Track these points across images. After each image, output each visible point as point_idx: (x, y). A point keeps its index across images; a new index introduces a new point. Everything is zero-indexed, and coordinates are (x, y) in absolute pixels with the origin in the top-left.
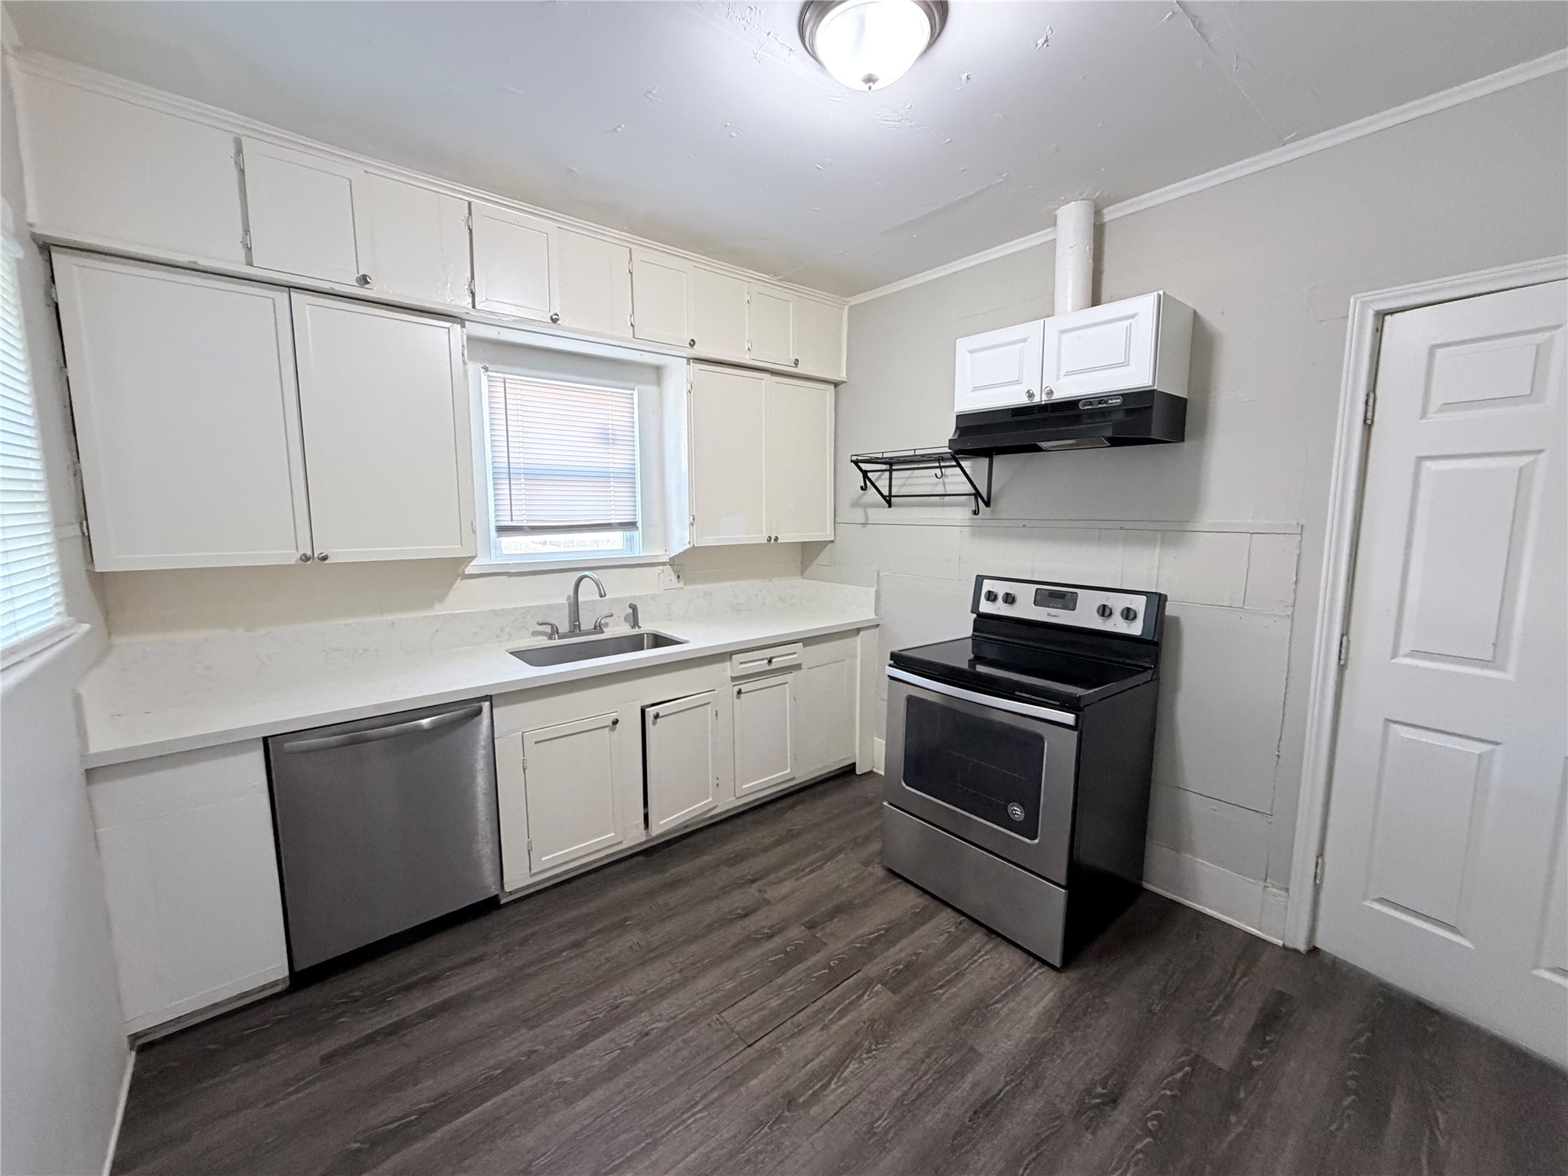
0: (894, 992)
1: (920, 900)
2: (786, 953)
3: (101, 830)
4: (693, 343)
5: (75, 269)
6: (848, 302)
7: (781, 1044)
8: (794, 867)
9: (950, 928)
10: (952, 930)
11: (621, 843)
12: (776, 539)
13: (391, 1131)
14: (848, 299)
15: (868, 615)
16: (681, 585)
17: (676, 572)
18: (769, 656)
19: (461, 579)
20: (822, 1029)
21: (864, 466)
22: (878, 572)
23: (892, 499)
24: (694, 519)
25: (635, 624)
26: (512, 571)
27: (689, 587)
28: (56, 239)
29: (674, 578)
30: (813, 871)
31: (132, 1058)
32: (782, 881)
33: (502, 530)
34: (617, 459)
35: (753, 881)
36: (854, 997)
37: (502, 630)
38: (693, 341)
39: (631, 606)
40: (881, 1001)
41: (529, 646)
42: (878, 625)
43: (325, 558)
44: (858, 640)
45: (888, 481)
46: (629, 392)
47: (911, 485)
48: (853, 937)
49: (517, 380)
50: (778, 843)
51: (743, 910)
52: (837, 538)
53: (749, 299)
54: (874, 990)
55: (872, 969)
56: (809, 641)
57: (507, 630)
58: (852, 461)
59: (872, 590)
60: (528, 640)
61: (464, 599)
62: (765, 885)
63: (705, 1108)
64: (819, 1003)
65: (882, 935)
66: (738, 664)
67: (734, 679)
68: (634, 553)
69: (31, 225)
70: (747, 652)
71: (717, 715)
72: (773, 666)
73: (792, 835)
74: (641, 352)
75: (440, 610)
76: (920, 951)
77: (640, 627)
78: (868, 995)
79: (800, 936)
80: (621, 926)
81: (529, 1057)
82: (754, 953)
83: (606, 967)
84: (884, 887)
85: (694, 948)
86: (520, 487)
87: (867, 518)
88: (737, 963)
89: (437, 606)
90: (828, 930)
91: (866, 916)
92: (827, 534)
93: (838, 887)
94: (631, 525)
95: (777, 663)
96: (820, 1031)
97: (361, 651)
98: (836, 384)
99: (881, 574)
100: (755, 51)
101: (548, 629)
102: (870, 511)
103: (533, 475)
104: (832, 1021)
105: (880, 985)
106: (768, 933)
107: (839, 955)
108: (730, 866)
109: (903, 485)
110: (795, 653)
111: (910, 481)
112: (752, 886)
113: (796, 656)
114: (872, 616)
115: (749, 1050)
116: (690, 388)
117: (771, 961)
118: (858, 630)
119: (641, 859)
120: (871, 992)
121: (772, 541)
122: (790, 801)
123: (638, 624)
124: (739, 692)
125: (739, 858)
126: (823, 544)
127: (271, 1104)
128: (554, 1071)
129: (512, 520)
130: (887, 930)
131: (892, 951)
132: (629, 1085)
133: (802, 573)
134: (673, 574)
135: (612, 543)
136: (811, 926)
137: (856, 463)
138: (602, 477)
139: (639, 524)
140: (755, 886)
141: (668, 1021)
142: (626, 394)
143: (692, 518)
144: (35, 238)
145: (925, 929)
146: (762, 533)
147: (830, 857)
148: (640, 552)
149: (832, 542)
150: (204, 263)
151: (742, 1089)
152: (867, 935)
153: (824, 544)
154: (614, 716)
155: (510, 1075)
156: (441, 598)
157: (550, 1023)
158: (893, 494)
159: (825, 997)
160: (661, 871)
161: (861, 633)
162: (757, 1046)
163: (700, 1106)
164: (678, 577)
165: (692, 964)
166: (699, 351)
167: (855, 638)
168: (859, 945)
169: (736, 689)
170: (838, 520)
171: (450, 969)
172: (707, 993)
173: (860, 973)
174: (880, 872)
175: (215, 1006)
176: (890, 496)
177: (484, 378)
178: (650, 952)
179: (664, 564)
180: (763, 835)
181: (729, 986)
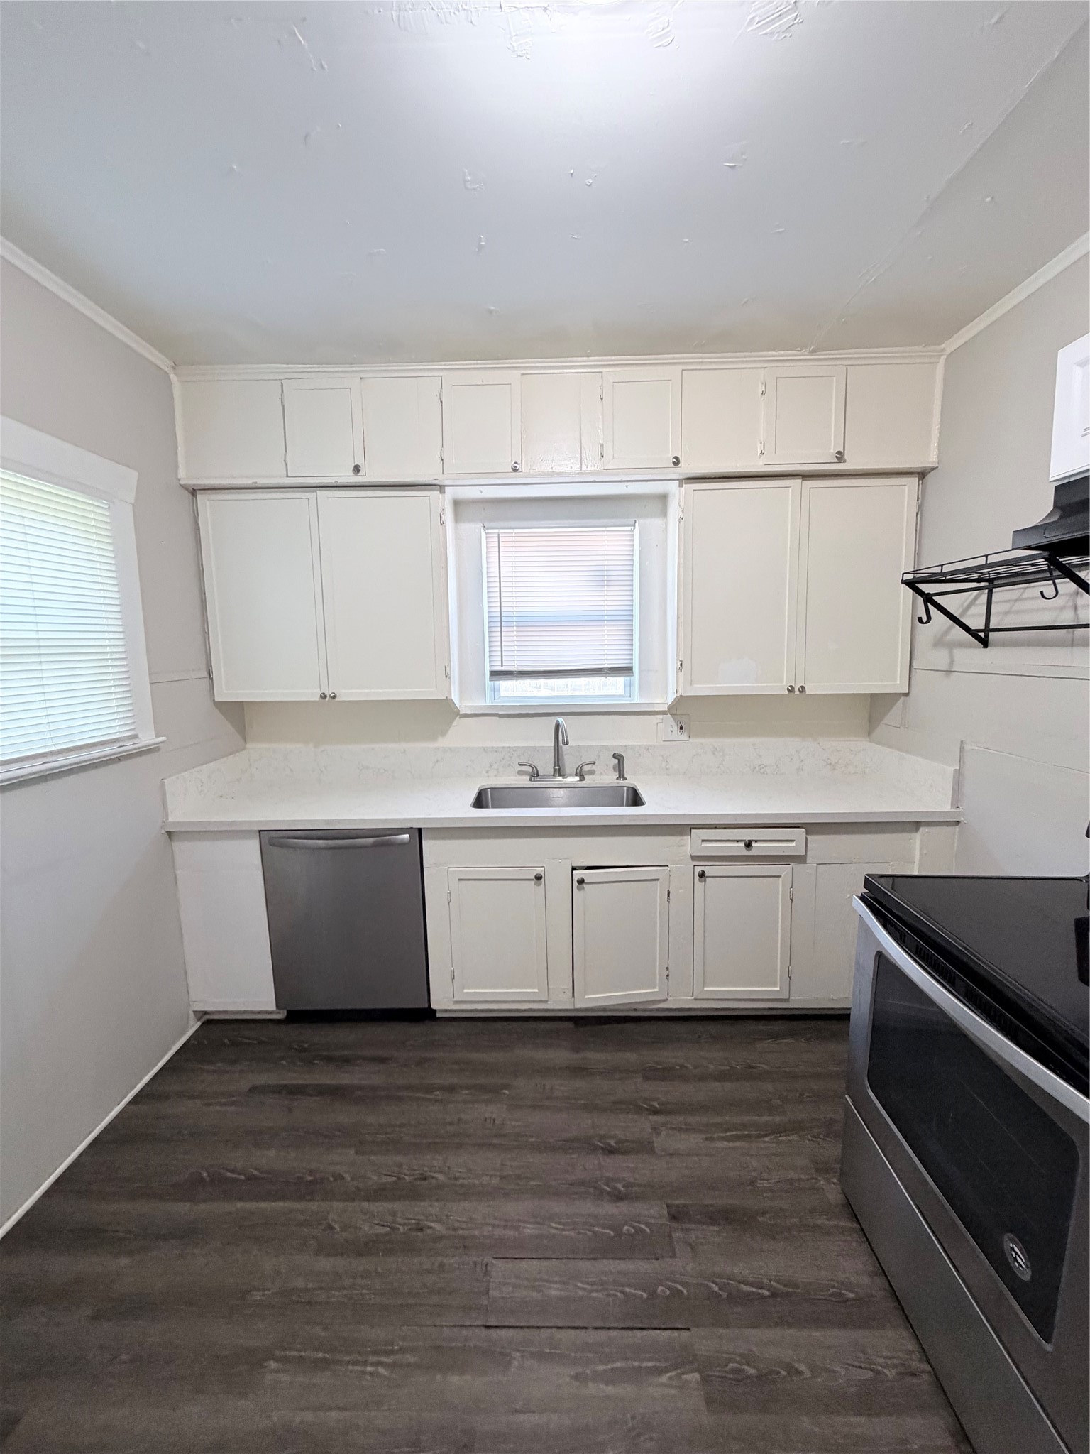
0: (709, 1401)
1: (866, 1280)
2: (619, 1233)
3: (178, 872)
4: (677, 462)
5: (208, 503)
6: (943, 350)
7: (518, 1354)
8: (718, 1120)
9: (887, 1367)
10: (890, 1373)
11: (546, 1002)
12: (802, 689)
13: (227, 1178)
14: (943, 346)
15: (940, 804)
16: (684, 737)
17: (678, 722)
18: (747, 839)
19: (460, 718)
20: (577, 1377)
21: (926, 588)
22: (962, 742)
23: (990, 634)
24: (681, 665)
25: (622, 776)
26: (500, 713)
27: (694, 740)
28: (200, 485)
29: (675, 728)
30: (738, 1138)
31: (194, 1026)
32: (689, 1129)
33: (495, 674)
34: (613, 600)
35: (656, 1112)
36: (650, 1364)
37: (491, 766)
38: (676, 458)
39: (614, 756)
40: (680, 1405)
41: (505, 785)
42: (958, 822)
43: (334, 697)
44: (917, 839)
45: (985, 607)
46: (629, 528)
47: (1018, 612)
48: (717, 1269)
49: (512, 533)
50: (722, 1077)
51: (616, 1143)
52: (913, 689)
53: (764, 389)
54: (685, 1377)
55: (704, 1340)
56: (813, 828)
57: (495, 766)
58: (903, 582)
59: (950, 770)
60: (513, 778)
61: (459, 735)
62: (664, 1125)
63: (393, 1366)
64: (602, 1336)
65: (762, 1297)
66: (700, 841)
67: (694, 858)
68: (633, 700)
69: (179, 480)
70: (716, 828)
71: (669, 896)
72: (752, 852)
73: (750, 1074)
74: (626, 484)
75: (442, 743)
76: (802, 1368)
77: (625, 779)
78: (671, 1378)
79: (653, 1221)
80: (493, 1092)
81: (335, 1180)
82: (586, 1207)
83: (450, 1128)
84: (822, 1221)
85: (535, 1159)
86: (510, 636)
87: (952, 662)
88: (557, 1207)
89: (440, 739)
90: (692, 1237)
91: (762, 1251)
92: (898, 684)
93: (752, 1183)
94: (627, 670)
95: (757, 849)
96: (572, 1377)
97: (382, 771)
98: (922, 475)
99: (967, 747)
100: (509, 46)
101: (530, 769)
102: (958, 653)
103: (524, 622)
104: (597, 1377)
105: (697, 1376)
106: (620, 1191)
107: (677, 1282)
108: (646, 1078)
109: (1007, 613)
110: (793, 841)
111: (1018, 606)
112: (651, 1117)
113: (794, 844)
114: (948, 808)
115: (485, 1332)
116: (681, 513)
117: (594, 1232)
118: (917, 825)
119: (570, 1025)
120: (679, 1376)
121: (797, 692)
122: (777, 1026)
123: (623, 775)
124: (702, 875)
125: (664, 1074)
126: (892, 698)
127: (209, 1105)
128: (335, 1210)
129: (502, 666)
130: (774, 1295)
131: (755, 1334)
132: (366, 1275)
133: (869, 733)
134: (673, 724)
135: (612, 688)
136: (676, 1216)
137: (911, 584)
138: (595, 620)
139: (635, 670)
140: (653, 1118)
141: (448, 1229)
142: (627, 531)
143: (679, 663)
144: (185, 487)
145: (835, 1336)
146: (782, 682)
147: (778, 1130)
148: (637, 699)
149: (907, 695)
150: (262, 482)
151: (438, 1377)
152: (740, 1282)
153: (896, 697)
154: (539, 870)
155: (309, 1187)
156: (443, 733)
157: (372, 1158)
158: (991, 627)
159: (614, 1333)
160: (576, 1050)
161: (922, 829)
162: (494, 1334)
163: (389, 1360)
164: (681, 728)
165: (519, 1177)
166: (688, 468)
167: (913, 835)
168: (716, 1289)
169: (698, 870)
170: (915, 665)
171: (365, 1059)
172: (502, 1223)
173: (685, 1334)
174: (832, 1192)
175: (225, 1012)
176: (987, 629)
177: (484, 536)
178: (496, 1136)
179: (663, 713)
180: (712, 1057)
181: (530, 1230)
